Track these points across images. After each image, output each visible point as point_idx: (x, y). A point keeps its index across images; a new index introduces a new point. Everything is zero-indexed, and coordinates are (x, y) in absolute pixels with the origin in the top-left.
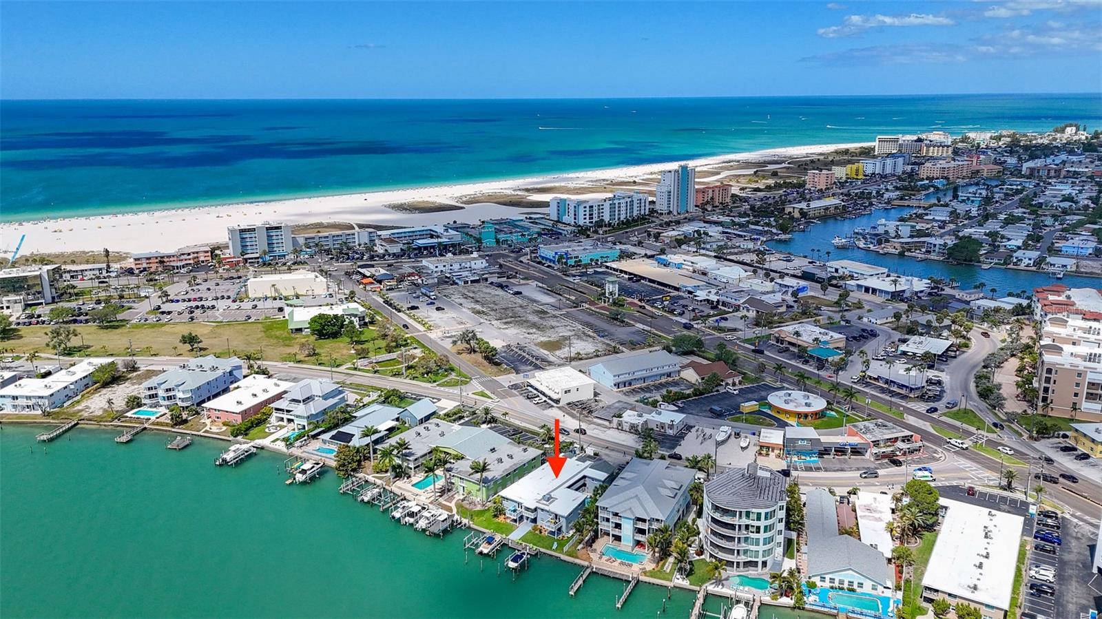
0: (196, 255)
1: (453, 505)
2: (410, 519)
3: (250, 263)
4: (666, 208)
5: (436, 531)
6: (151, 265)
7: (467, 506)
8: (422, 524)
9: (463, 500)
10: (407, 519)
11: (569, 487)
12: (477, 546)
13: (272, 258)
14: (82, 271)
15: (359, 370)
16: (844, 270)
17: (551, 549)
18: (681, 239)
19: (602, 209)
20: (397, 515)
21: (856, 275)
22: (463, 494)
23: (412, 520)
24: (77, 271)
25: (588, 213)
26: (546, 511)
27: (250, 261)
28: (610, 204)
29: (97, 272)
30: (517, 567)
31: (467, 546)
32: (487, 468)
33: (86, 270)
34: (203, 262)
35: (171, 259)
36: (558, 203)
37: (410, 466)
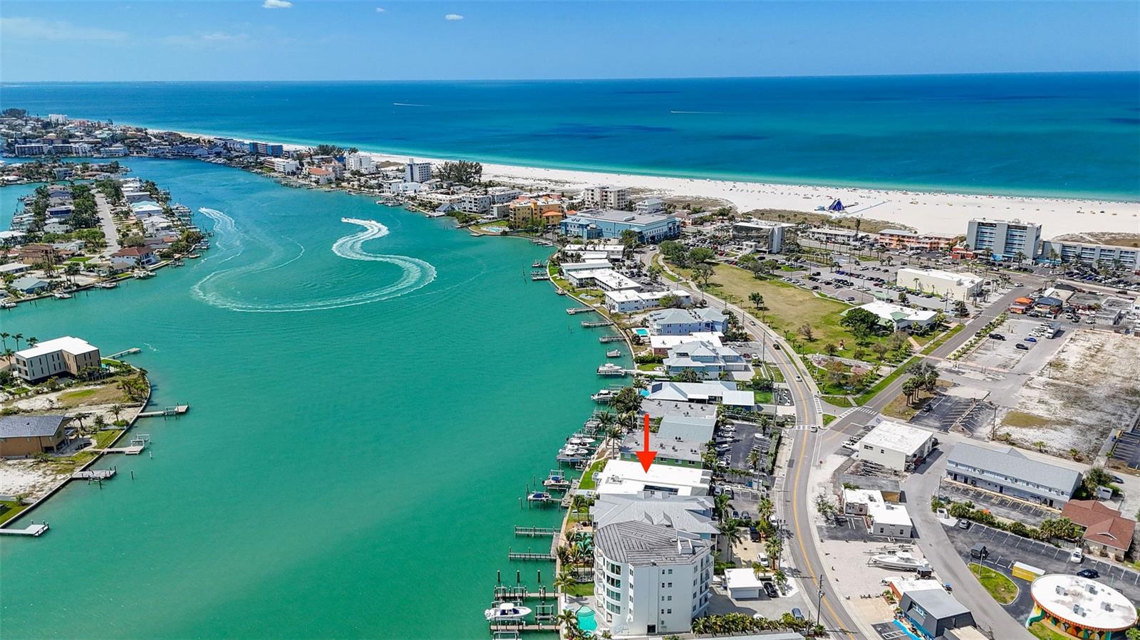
0: (937, 241)
3: (980, 258)
6: (892, 242)
13: (1006, 259)
14: (836, 235)
24: (832, 235)
27: (981, 257)
29: (846, 239)
33: (839, 235)
34: (942, 248)
35: (910, 240)
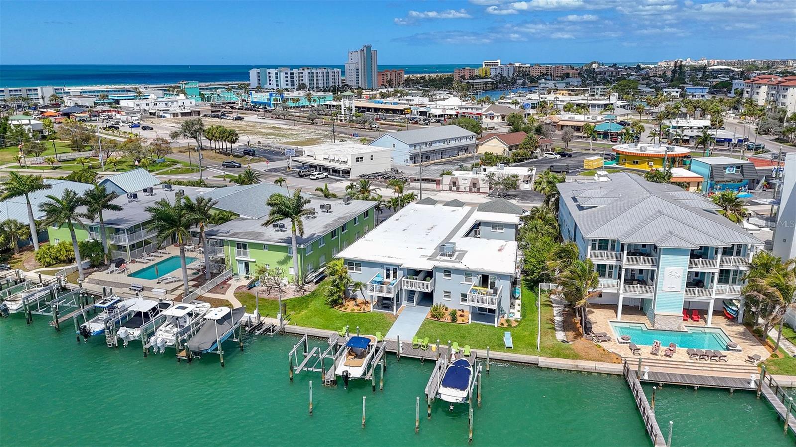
1: (229, 296)
2: (130, 331)
4: (356, 84)
5: (207, 346)
7: (265, 296)
8: (165, 336)
9: (251, 286)
10: (122, 331)
11: (467, 235)
12: (328, 364)
15: (28, 167)
17: (501, 346)
18: (384, 93)
19: (302, 76)
20: (95, 327)
22: (248, 278)
23: (136, 333)
25: (289, 79)
26: (459, 272)
28: (309, 73)
30: (467, 398)
31: (298, 370)
32: (306, 207)
36: (259, 73)
37: (122, 244)
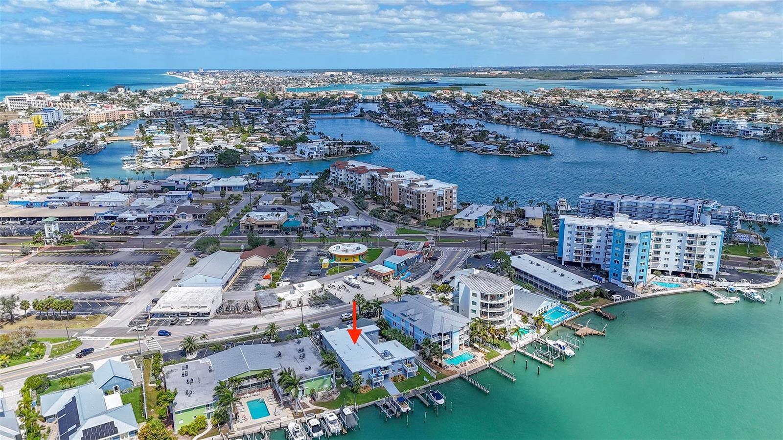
7: (326, 400)
16: (184, 181)
21: (198, 182)
22: (305, 397)
